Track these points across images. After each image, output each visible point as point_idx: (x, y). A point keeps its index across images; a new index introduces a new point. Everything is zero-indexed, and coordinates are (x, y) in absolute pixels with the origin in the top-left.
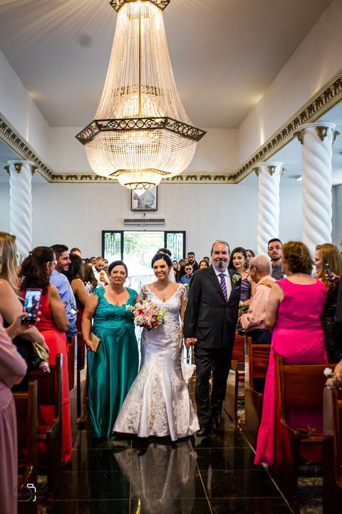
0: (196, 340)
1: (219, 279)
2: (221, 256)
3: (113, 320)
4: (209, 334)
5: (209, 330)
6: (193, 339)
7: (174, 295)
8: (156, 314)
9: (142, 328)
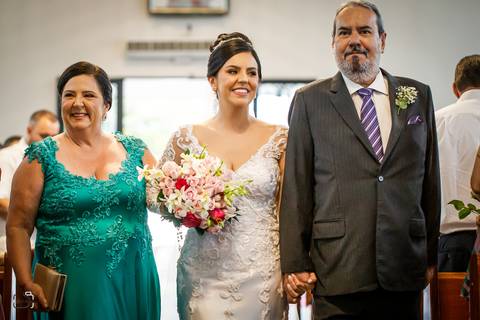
0: (312, 278)
1: (358, 102)
2: (356, 38)
3: (91, 217)
4: (342, 252)
5: (342, 243)
6: (304, 275)
7: (260, 152)
8: (223, 189)
9: (184, 230)
